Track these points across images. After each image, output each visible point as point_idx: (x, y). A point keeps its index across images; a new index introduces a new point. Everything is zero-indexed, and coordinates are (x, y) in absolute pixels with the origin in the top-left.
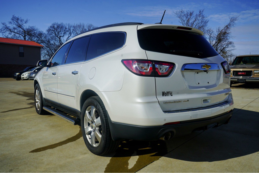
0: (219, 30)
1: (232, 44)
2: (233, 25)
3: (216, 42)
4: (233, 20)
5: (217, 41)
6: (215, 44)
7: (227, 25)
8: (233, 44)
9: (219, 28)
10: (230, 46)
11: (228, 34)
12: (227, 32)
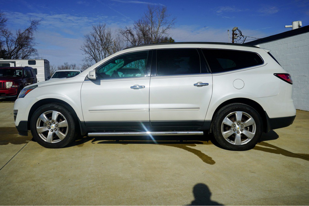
0: (19, 33)
1: (35, 51)
2: (35, 30)
3: (15, 48)
4: (34, 23)
5: (16, 46)
6: (14, 49)
7: (28, 28)
8: (37, 51)
9: (19, 30)
10: (32, 53)
11: (31, 39)
12: (30, 37)
